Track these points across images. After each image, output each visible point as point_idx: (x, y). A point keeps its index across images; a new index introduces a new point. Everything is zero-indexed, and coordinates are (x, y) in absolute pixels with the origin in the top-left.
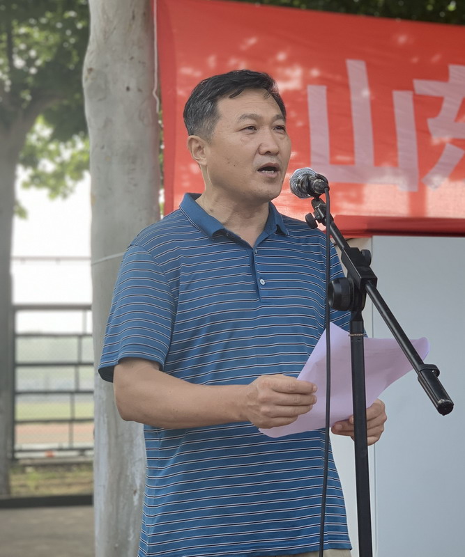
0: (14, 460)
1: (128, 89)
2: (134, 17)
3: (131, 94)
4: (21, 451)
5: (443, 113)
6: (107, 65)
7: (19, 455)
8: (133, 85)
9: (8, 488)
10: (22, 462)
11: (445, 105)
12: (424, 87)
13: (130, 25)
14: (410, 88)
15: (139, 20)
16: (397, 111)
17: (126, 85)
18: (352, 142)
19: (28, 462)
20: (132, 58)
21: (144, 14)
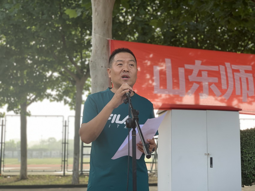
0: (82, 174)
1: (102, 67)
2: (104, 46)
3: (103, 68)
4: (84, 171)
5: (193, 74)
6: (96, 60)
7: (84, 172)
8: (103, 66)
9: (79, 182)
10: (85, 174)
11: (194, 72)
12: (187, 66)
13: (103, 49)
14: (184, 67)
15: (105, 47)
16: (180, 73)
17: (101, 66)
18: (166, 82)
19: (86, 174)
20: (103, 58)
21: (107, 45)
